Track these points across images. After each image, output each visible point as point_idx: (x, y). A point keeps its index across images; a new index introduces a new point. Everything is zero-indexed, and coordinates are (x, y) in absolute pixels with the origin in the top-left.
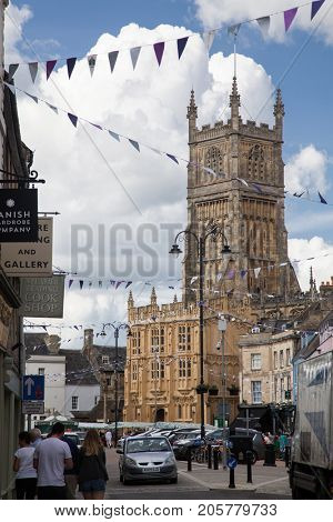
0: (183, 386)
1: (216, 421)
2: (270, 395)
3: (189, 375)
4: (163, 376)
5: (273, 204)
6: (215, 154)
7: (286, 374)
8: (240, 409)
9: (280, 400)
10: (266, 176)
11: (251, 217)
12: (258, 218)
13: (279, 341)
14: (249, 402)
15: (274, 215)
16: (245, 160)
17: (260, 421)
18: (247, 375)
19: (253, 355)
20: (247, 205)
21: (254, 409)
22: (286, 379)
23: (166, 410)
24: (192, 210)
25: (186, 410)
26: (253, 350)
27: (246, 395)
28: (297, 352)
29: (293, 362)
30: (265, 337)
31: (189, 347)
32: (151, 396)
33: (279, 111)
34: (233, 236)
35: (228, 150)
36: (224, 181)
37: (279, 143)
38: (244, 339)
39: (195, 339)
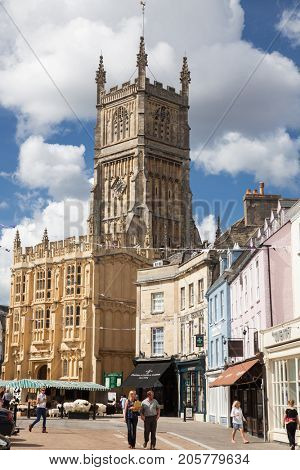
0: (69, 337)
1: (107, 380)
2: (173, 345)
3: (78, 324)
4: (48, 325)
5: (178, 165)
6: (122, 115)
7: (198, 314)
8: (136, 363)
9: (188, 351)
10: (172, 138)
11: (157, 176)
12: (164, 177)
13: (188, 272)
14: (148, 355)
15: (179, 176)
16: (151, 119)
17: (161, 379)
18: (146, 320)
19: (154, 295)
20: (153, 163)
21: (155, 363)
22: (196, 321)
23: (49, 366)
24: (99, 170)
25: (72, 367)
26: (155, 288)
28: (214, 278)
29: (207, 296)
30: (170, 271)
31: (78, 291)
32: (33, 349)
33: (185, 77)
34: (138, 192)
35: (135, 108)
36: (130, 139)
37: (185, 107)
38: (143, 275)
39: (86, 280)
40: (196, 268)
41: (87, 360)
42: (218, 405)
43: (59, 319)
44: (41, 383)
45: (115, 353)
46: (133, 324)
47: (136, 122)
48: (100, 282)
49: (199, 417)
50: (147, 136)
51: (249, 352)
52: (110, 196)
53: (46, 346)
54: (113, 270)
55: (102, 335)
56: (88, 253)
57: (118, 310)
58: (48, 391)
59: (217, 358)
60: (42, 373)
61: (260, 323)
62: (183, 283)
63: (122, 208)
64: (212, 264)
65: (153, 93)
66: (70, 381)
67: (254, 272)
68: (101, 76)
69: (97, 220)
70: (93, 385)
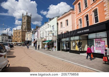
0: (19, 39)
1: (23, 42)
2: (29, 39)
3: (20, 37)
6: (25, 18)
7: (31, 37)
9: (30, 40)
15: (30, 24)
19: (27, 35)
20: (28, 23)
21: (27, 41)
24: (22, 23)
27: (26, 39)
28: (33, 34)
30: (29, 33)
33: (31, 15)
34: (26, 25)
35: (26, 18)
36: (25, 21)
37: (31, 18)
38: (26, 33)
39: (21, 33)
40: (31, 33)
41: (21, 41)
42: (33, 44)
43: (18, 37)
44: (16, 43)
45: (23, 40)
46: (25, 38)
47: (26, 19)
48: (22, 34)
49: (31, 46)
50: (27, 20)
51: (36, 40)
52: (23, 26)
53: (16, 39)
54: (23, 33)
55: (22, 38)
56: (21, 31)
57: (24, 36)
58: (17, 43)
59: (33, 40)
60: (16, 42)
61: (37, 37)
62: (30, 34)
63: (24, 27)
64: (33, 32)
65: (28, 16)
66: (19, 42)
67: (36, 33)
68: (23, 14)
69: (22, 28)
70: (21, 43)
